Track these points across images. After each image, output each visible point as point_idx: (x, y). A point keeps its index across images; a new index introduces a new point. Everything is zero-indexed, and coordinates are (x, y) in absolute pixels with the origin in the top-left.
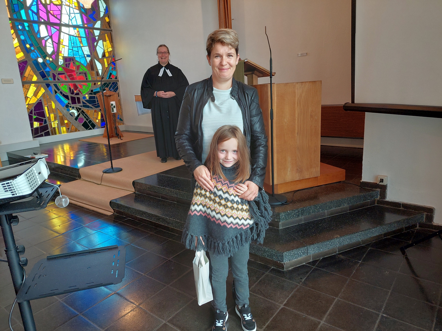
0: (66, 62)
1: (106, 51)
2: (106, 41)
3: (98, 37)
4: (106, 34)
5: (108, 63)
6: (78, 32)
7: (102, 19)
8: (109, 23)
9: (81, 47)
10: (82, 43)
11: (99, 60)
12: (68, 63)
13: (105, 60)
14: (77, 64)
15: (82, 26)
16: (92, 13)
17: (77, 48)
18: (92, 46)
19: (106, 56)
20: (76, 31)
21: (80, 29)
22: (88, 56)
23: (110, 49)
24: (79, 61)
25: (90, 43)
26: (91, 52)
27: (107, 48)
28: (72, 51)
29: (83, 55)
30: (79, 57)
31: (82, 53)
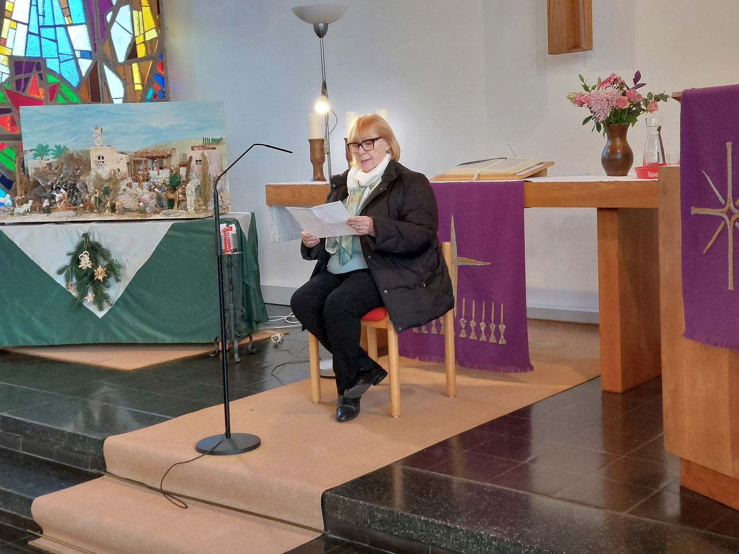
0: (17, 74)
1: (139, 40)
2: (139, 9)
5: (142, 77)
9: (65, 26)
10: (70, 16)
11: (115, 67)
12: (22, 76)
13: (135, 67)
14: (51, 79)
17: (53, 29)
18: (99, 24)
19: (139, 57)
22: (85, 54)
23: (152, 34)
24: (57, 71)
25: (95, 16)
26: (96, 42)
27: (142, 32)
28: (37, 37)
29: (69, 51)
30: (59, 58)
31: (68, 46)
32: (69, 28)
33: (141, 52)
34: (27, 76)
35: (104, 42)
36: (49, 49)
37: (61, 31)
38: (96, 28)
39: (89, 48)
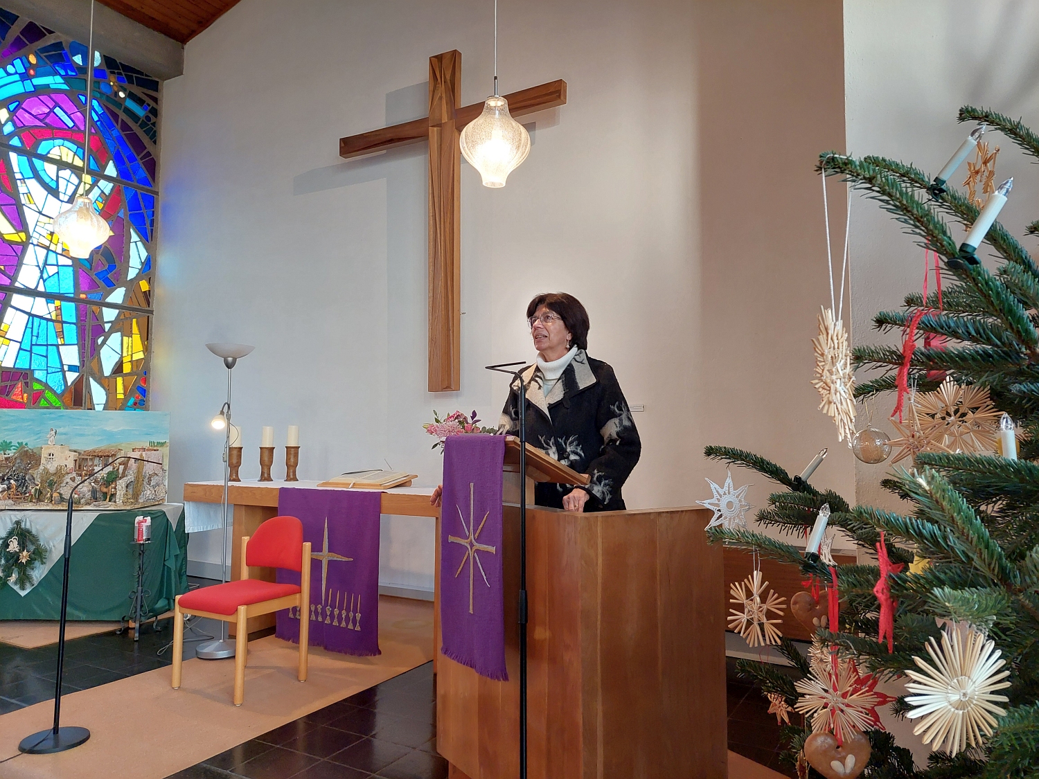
0: (3, 381)
1: (125, 360)
2: (130, 335)
3: (110, 324)
4: (134, 320)
5: (125, 388)
6: (58, 309)
7: (132, 286)
8: (147, 295)
9: (57, 346)
10: (63, 338)
11: (101, 380)
12: (8, 383)
13: (120, 381)
14: (37, 386)
15: (72, 295)
16: (106, 267)
17: (45, 347)
18: (89, 346)
19: (124, 372)
20: (52, 307)
21: (64, 304)
22: (72, 368)
23: (140, 355)
24: (44, 380)
25: (87, 338)
26: (85, 359)
27: (130, 353)
28: (29, 353)
29: (59, 365)
30: (47, 370)
31: (58, 361)
32: (60, 347)
33: (127, 368)
34: (13, 383)
35: (94, 358)
36: (38, 363)
37: (52, 350)
38: (86, 349)
39: (77, 363)
